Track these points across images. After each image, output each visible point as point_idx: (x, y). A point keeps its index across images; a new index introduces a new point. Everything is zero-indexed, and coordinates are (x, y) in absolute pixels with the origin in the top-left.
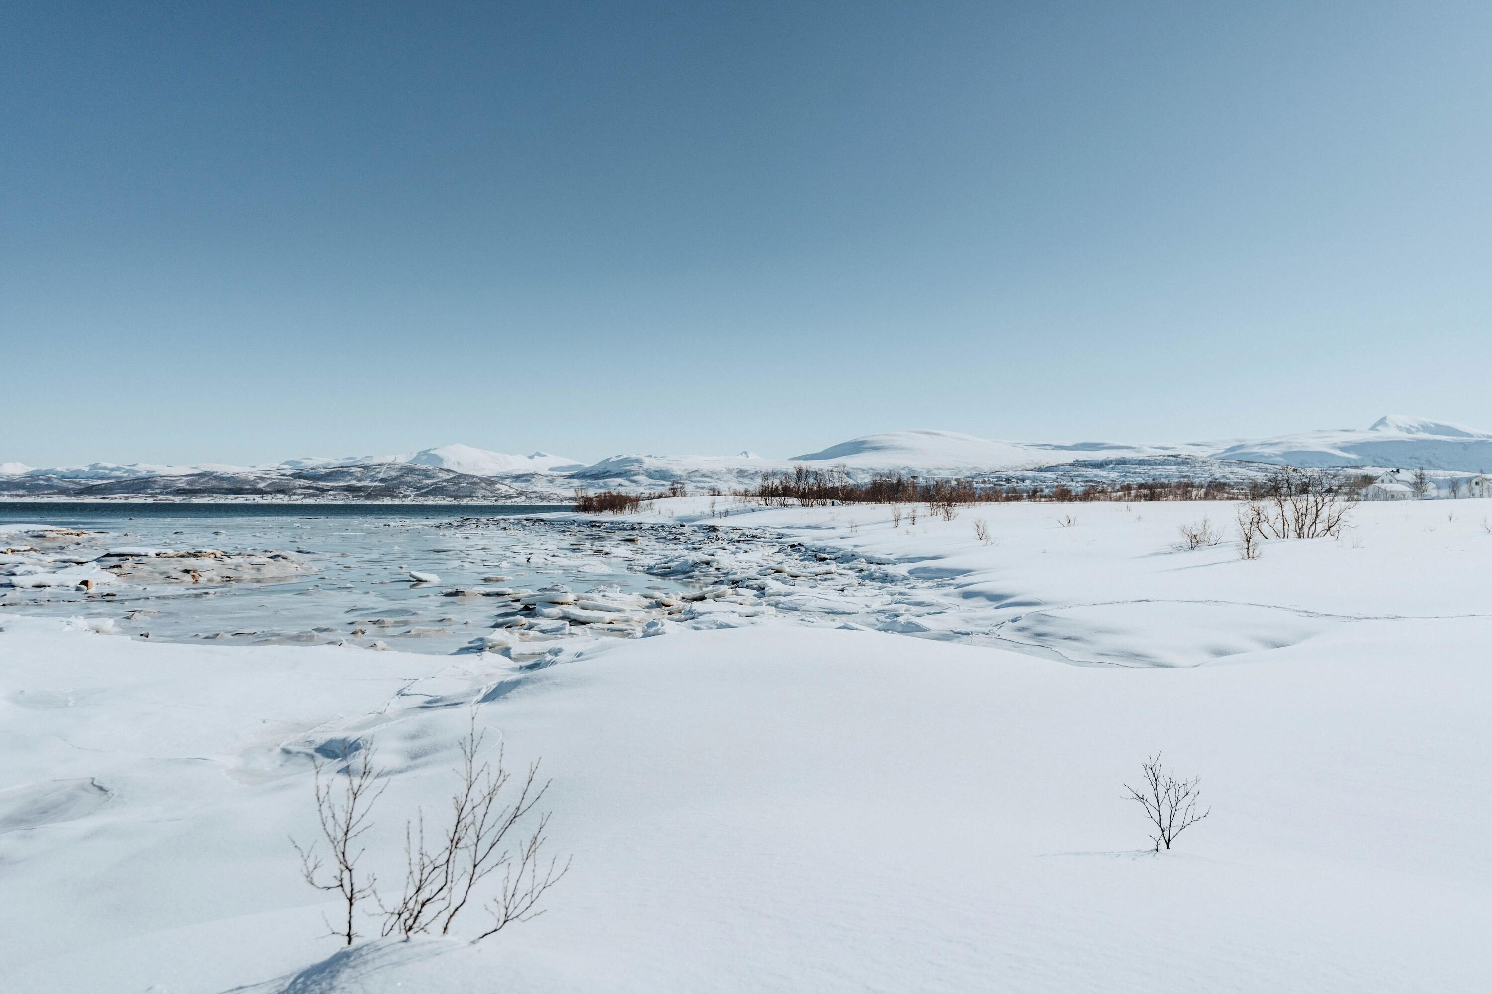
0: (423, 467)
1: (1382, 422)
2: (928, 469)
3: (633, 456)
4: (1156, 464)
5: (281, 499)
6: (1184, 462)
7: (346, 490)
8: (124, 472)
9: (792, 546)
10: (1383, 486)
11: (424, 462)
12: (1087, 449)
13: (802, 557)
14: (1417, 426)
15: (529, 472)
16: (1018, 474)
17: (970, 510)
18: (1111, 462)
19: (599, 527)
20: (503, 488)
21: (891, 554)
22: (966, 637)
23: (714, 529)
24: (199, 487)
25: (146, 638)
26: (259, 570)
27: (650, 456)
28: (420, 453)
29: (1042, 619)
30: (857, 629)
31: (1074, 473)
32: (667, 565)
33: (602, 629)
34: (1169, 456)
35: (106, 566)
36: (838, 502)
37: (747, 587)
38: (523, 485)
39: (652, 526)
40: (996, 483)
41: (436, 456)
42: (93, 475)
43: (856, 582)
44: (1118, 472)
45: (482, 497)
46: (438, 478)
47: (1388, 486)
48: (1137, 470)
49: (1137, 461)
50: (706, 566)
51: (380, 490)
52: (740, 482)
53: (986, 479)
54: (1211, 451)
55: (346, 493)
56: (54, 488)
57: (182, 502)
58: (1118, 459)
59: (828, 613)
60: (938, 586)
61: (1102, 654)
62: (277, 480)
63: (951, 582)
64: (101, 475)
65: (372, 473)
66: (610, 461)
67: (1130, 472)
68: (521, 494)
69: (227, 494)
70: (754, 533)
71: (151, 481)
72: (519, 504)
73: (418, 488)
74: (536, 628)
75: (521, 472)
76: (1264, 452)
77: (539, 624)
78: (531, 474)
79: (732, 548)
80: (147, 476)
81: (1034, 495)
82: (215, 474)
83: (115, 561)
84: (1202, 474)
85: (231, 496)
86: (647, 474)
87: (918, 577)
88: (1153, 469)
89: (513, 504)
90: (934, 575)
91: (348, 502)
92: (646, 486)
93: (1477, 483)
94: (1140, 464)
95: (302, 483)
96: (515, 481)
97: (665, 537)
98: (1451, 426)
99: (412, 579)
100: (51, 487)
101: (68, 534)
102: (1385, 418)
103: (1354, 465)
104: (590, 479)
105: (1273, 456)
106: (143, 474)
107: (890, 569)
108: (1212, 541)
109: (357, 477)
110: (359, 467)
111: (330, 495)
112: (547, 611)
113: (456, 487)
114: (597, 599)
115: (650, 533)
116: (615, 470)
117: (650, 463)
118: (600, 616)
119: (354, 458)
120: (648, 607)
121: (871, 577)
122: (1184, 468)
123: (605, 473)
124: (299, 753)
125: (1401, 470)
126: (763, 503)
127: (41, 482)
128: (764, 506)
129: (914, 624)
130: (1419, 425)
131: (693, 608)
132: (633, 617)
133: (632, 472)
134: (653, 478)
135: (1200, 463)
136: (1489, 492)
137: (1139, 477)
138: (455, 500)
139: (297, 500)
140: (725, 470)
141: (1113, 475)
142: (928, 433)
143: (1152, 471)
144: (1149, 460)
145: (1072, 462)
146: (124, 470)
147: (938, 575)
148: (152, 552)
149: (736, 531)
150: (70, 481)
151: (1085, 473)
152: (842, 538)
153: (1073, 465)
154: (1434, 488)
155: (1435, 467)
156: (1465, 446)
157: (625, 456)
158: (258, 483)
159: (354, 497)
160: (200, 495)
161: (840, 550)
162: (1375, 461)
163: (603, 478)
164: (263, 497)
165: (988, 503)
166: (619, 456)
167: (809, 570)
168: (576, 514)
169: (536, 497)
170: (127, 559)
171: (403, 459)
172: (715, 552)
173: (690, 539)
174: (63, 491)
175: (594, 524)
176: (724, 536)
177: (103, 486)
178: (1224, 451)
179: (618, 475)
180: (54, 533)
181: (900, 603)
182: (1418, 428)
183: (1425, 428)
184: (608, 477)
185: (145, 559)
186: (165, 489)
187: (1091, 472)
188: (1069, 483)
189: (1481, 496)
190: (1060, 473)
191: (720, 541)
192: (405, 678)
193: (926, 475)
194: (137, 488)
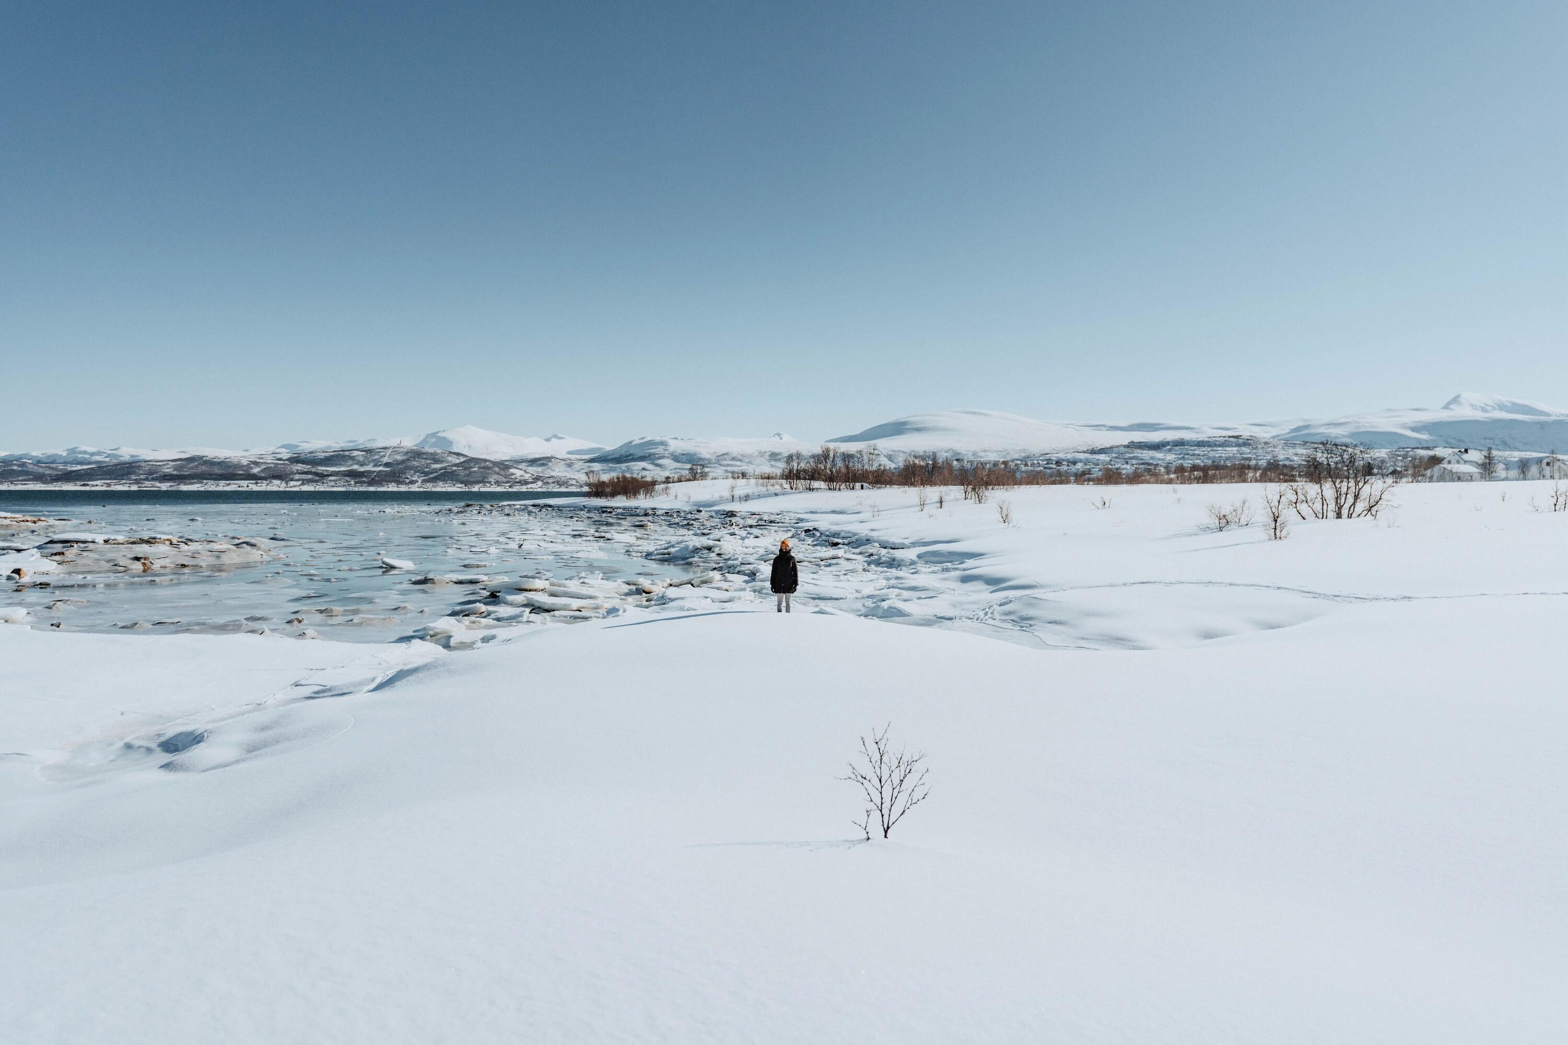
0: (431, 450)
1: (1456, 400)
2: (974, 451)
3: (658, 439)
4: (1216, 445)
5: (277, 486)
6: (1247, 443)
7: (348, 476)
8: (106, 457)
9: (806, 531)
10: (1449, 467)
11: (431, 446)
12: (1144, 429)
13: (815, 543)
14: (1492, 404)
15: (545, 456)
16: (1069, 456)
17: (1008, 493)
18: (1168, 443)
19: (610, 512)
20: (517, 473)
21: (907, 538)
22: (949, 623)
23: (732, 514)
24: (187, 473)
25: (56, 628)
26: (218, 557)
27: (677, 439)
28: (428, 435)
29: (1033, 602)
30: (831, 614)
31: (1128, 455)
32: (666, 551)
33: (565, 617)
34: (1230, 437)
35: (47, 553)
36: (868, 485)
37: (739, 573)
38: (540, 469)
39: (667, 511)
40: (1046, 466)
41: (445, 438)
42: (72, 459)
43: (860, 568)
44: (1176, 454)
45: (495, 483)
46: (448, 462)
47: (1456, 468)
48: (1195, 452)
49: (1196, 443)
50: (707, 551)
51: (385, 475)
52: (772, 466)
53: (1036, 462)
54: (1274, 432)
55: (347, 478)
56: (30, 475)
57: (169, 489)
58: (1176, 441)
59: (814, 599)
60: (943, 570)
61: (1083, 639)
62: (273, 465)
63: (960, 566)
64: (80, 460)
65: (376, 457)
66: (633, 444)
67: (1188, 454)
68: (537, 479)
69: (219, 480)
70: (773, 518)
71: (134, 467)
72: (535, 490)
73: (426, 474)
74: (493, 616)
75: (537, 456)
76: (1330, 433)
77: (498, 612)
78: (548, 458)
79: (743, 533)
80: (131, 461)
81: (1082, 477)
82: (205, 459)
83: (58, 547)
84: (1265, 456)
85: (222, 483)
86: (673, 457)
87: (927, 562)
88: (1212, 450)
89: (528, 490)
90: (944, 559)
91: (351, 489)
92: (671, 470)
93: (1548, 464)
94: (1199, 446)
95: (300, 468)
96: (531, 466)
97: (678, 523)
98: (1530, 405)
99: (384, 566)
100: (26, 473)
101: (23, 521)
102: (1458, 397)
103: (1426, 445)
104: (612, 463)
105: (1340, 437)
106: (126, 458)
107: (898, 554)
108: (1243, 522)
109: (359, 461)
110: (361, 451)
111: (330, 480)
112: (510, 598)
113: (467, 472)
114: (570, 585)
115: (663, 519)
116: (640, 453)
117: (676, 446)
118: (567, 603)
119: (355, 441)
120: (627, 594)
121: (878, 563)
122: (1245, 449)
123: (627, 456)
124: (140, 747)
125: (1469, 451)
126: (788, 486)
127: (15, 468)
128: (789, 490)
129: (895, 608)
130: (1495, 403)
131: (666, 594)
132: (604, 604)
133: (657, 456)
134: (679, 462)
135: (1263, 445)
136: (1560, 473)
137: (1197, 459)
138: (466, 486)
139: (295, 486)
140: (756, 453)
141: (1170, 457)
142: (974, 413)
143: (1211, 452)
144: (1209, 442)
145: (1127, 444)
146: (106, 455)
147: (948, 560)
148: (100, 539)
149: (754, 516)
150: (46, 467)
151: (1140, 455)
152: (861, 522)
153: (1127, 446)
154: (1503, 469)
155: (1510, 447)
156: (1542, 425)
157: (649, 439)
158: (251, 468)
159: (356, 483)
160: (189, 481)
161: (855, 534)
162: (1447, 442)
163: (626, 461)
164: (257, 483)
165: (1028, 486)
166: (643, 438)
167: (814, 555)
168: (587, 499)
169: (553, 483)
170: (71, 546)
171: (409, 443)
172: (722, 538)
173: (704, 525)
174: (39, 478)
175: (605, 510)
176: (741, 522)
177: (82, 471)
178: (1289, 431)
179: (642, 459)
180: (8, 520)
181: (893, 587)
182: (1493, 407)
183: (1502, 407)
184: (630, 461)
185: (91, 546)
186: (150, 475)
187: (1147, 455)
188: (1124, 466)
189: (1552, 477)
190: (1114, 455)
191: (734, 526)
192: (311, 668)
193: (971, 458)
194: (120, 474)
